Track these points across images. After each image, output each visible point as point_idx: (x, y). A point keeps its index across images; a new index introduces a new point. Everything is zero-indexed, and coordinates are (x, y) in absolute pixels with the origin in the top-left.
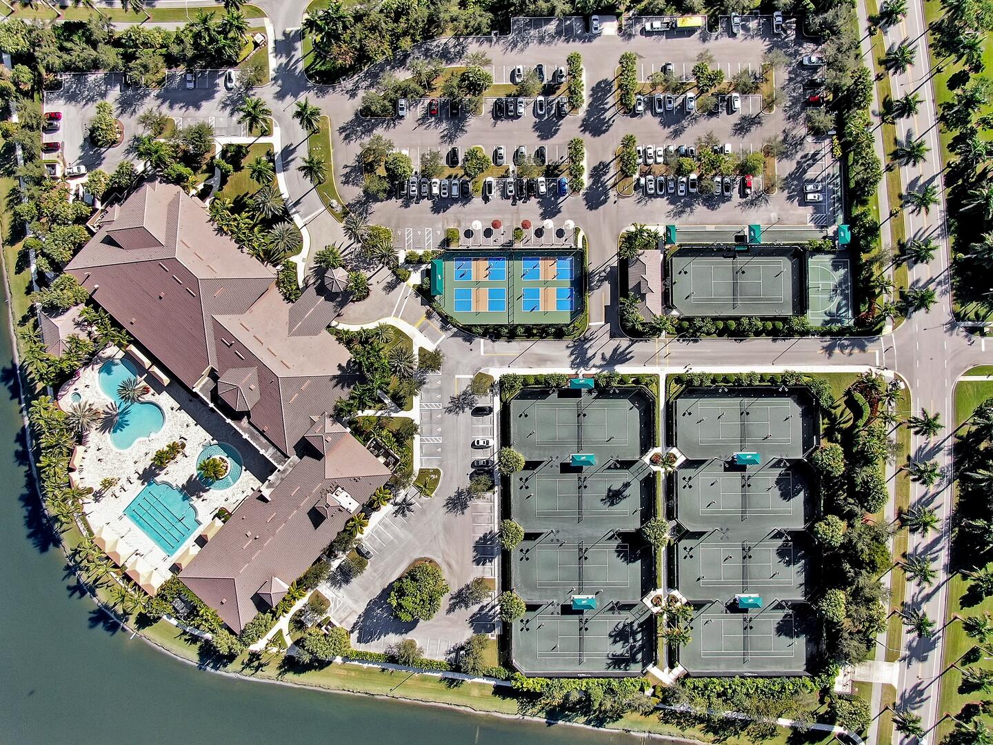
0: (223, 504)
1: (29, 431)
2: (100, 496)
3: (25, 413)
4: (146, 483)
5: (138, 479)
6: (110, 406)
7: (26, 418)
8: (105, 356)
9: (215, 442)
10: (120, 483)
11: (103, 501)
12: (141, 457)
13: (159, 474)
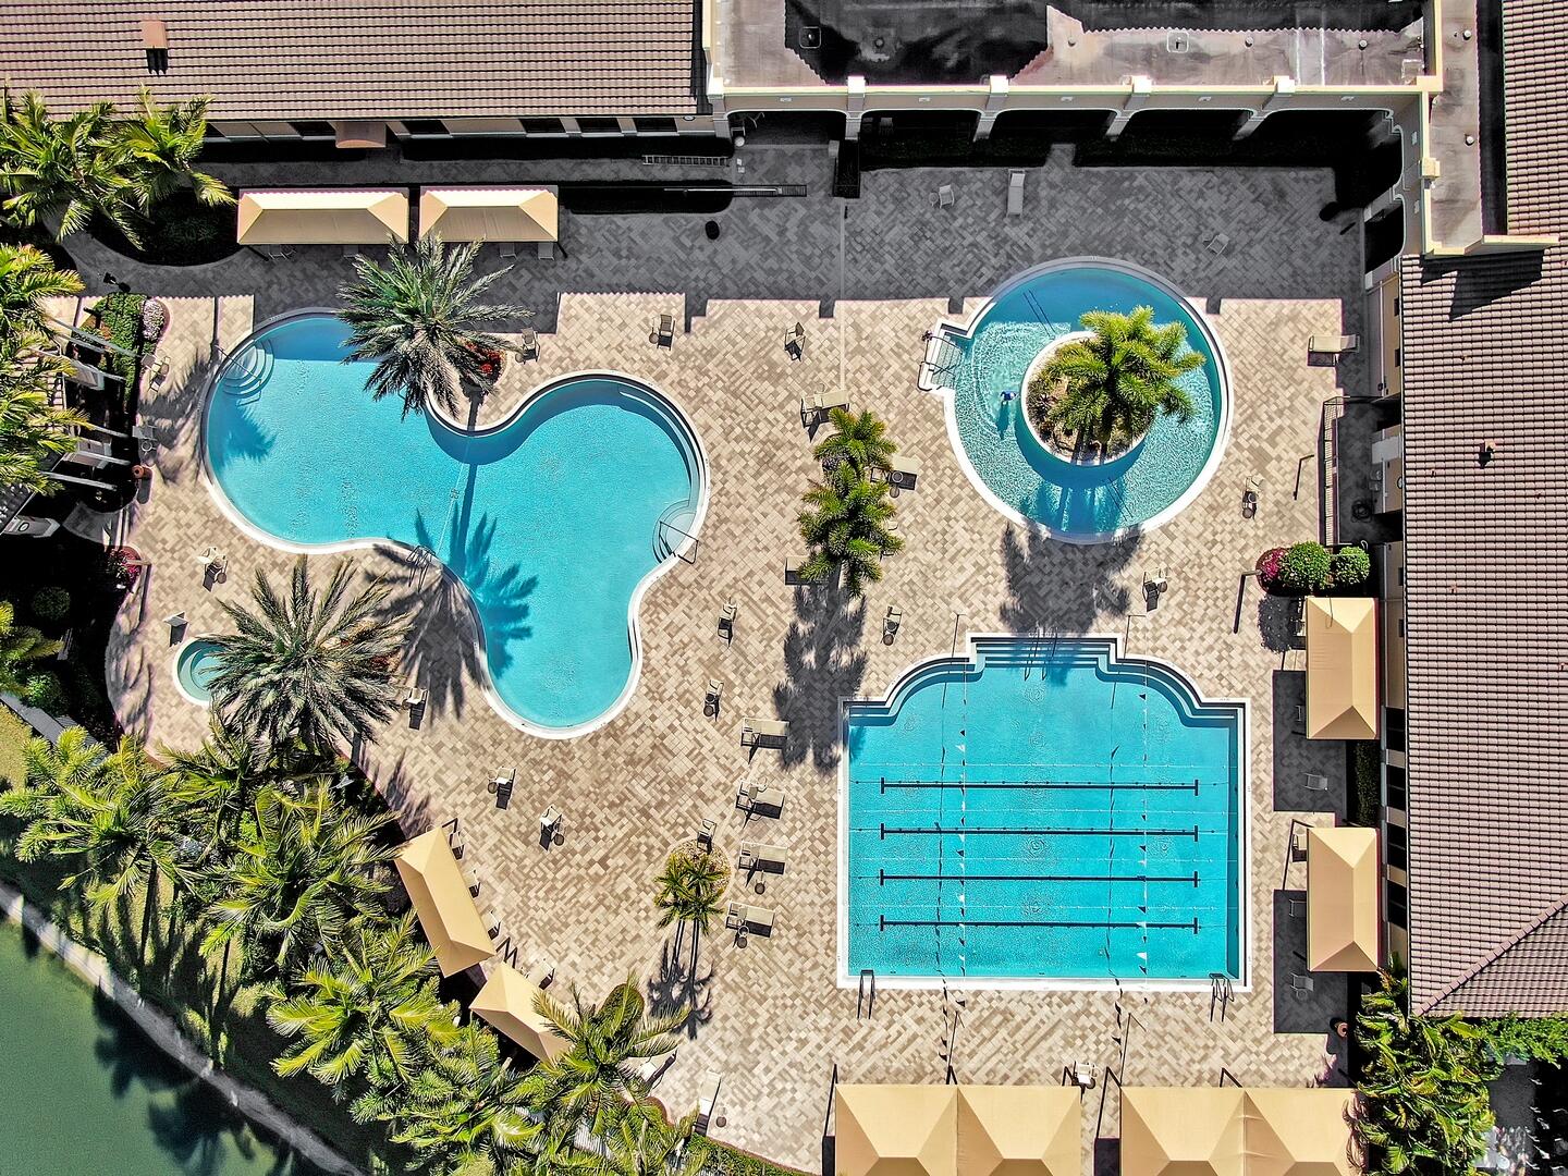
0: (1256, 540)
1: (132, 999)
2: (690, 989)
3: (49, 936)
4: (839, 751)
5: (787, 762)
6: (387, 568)
7: (77, 955)
8: (177, 377)
9: (976, 307)
10: (728, 859)
11: (720, 999)
12: (712, 664)
13: (859, 666)
